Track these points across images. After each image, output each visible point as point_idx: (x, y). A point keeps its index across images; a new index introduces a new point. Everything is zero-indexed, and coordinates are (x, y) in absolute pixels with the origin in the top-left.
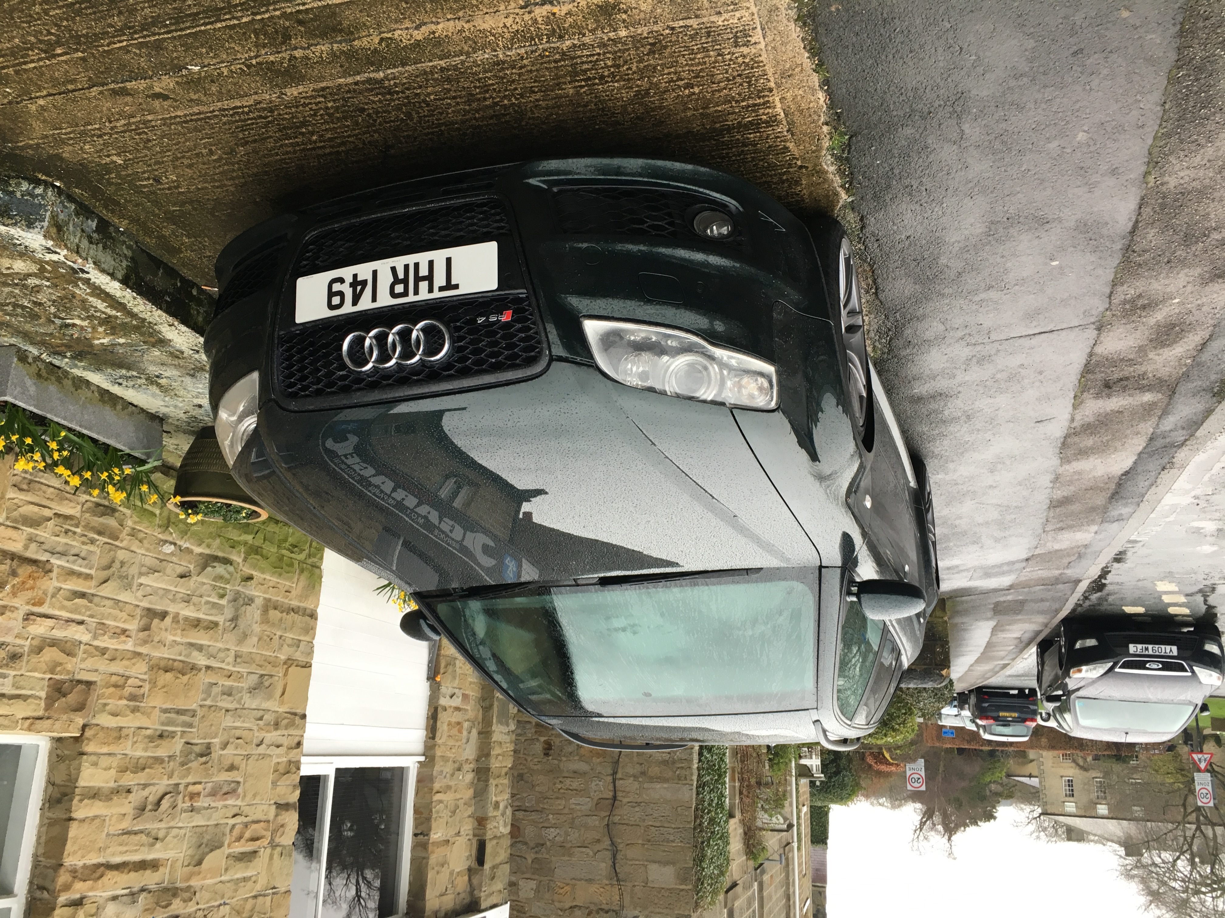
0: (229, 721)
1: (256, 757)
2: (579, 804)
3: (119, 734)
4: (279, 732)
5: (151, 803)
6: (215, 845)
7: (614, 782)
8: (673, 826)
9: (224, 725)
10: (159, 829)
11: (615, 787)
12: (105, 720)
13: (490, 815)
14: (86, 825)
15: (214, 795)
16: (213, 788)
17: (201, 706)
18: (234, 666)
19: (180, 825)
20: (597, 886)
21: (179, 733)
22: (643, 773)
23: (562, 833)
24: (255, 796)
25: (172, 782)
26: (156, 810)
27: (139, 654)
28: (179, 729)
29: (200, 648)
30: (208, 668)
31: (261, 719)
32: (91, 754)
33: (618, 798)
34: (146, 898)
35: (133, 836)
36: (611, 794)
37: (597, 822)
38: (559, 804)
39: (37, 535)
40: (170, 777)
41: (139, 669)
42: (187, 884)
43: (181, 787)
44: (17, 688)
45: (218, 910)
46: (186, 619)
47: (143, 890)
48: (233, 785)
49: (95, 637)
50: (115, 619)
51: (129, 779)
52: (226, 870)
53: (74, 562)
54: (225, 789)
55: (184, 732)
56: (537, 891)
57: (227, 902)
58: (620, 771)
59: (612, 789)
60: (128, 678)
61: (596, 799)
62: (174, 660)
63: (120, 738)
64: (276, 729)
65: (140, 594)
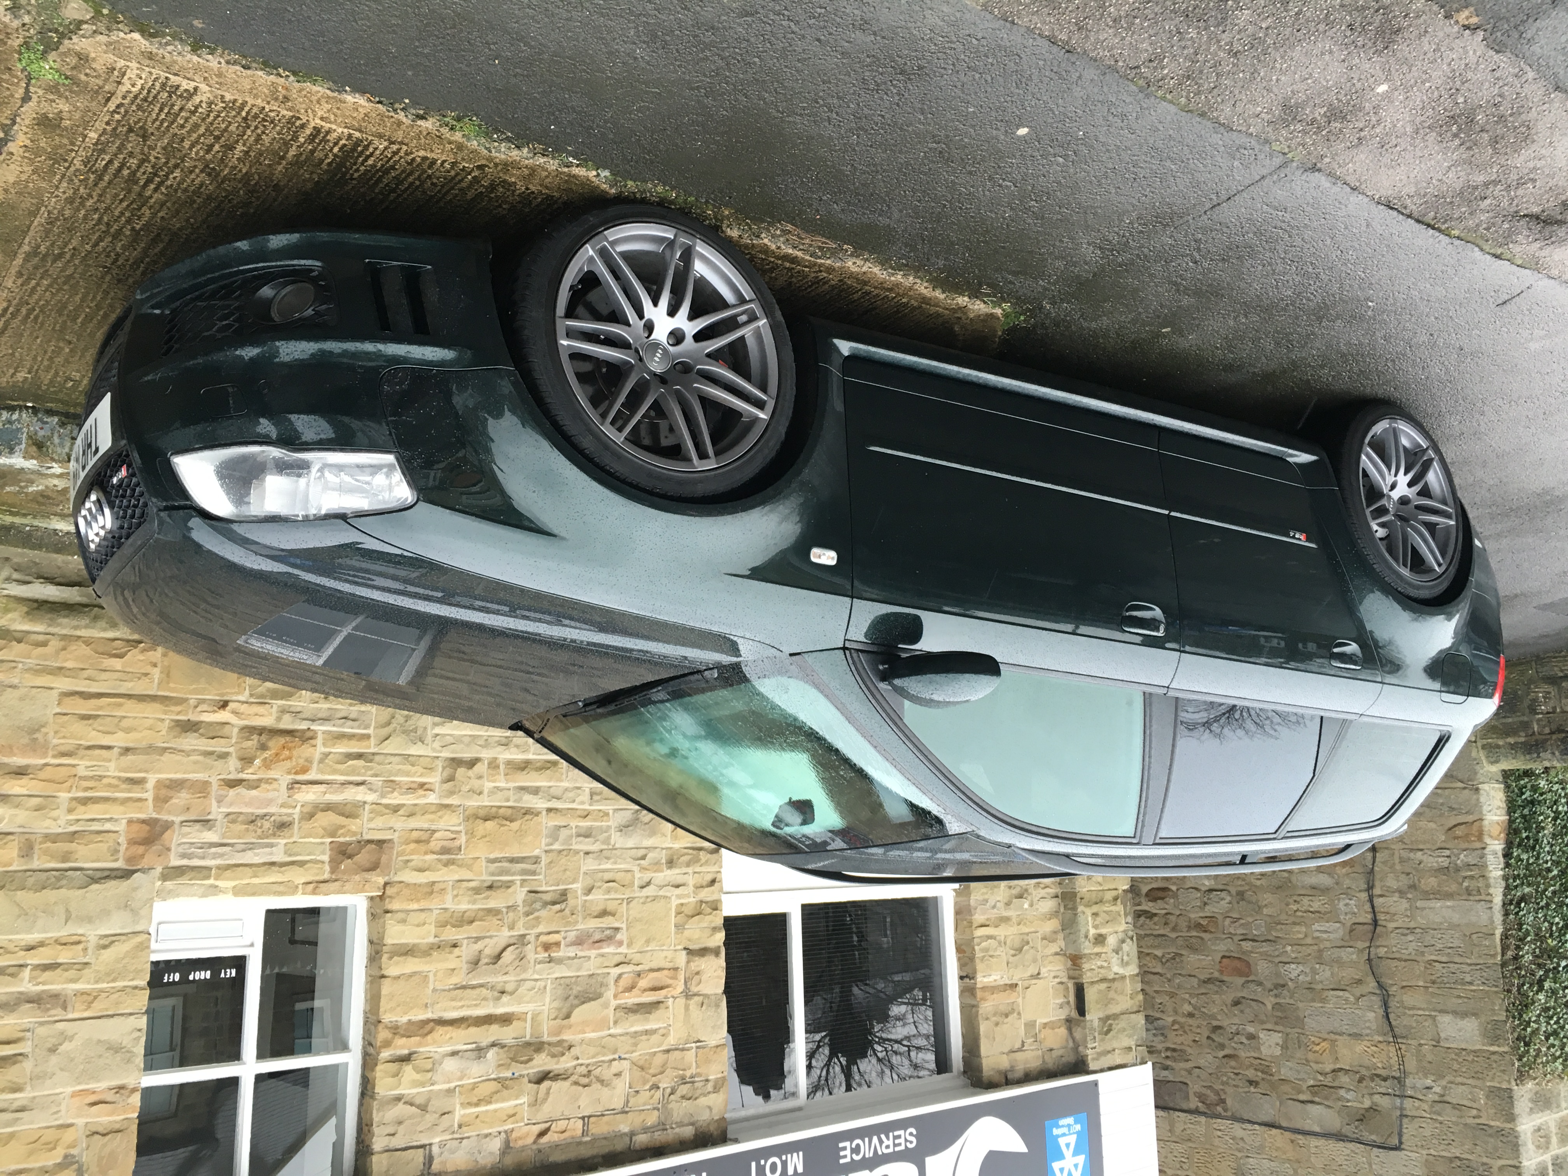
0: (590, 864)
1: (642, 900)
2: (1326, 932)
3: (431, 889)
4: (677, 871)
5: (489, 956)
6: (588, 997)
7: (1371, 900)
8: (1469, 961)
9: (584, 869)
10: (505, 982)
11: (1373, 907)
12: (409, 877)
13: (1086, 951)
14: (402, 982)
15: (579, 944)
16: (577, 937)
17: (546, 851)
18: (590, 805)
19: (536, 977)
20: (1365, 1043)
21: (518, 883)
22: (1413, 887)
23: (1308, 971)
24: (648, 942)
25: (515, 933)
26: (494, 964)
27: (447, 806)
28: (519, 878)
29: (535, 791)
30: (549, 810)
31: (643, 858)
32: (397, 912)
33: (1380, 923)
34: (498, 1053)
35: (468, 991)
36: (1369, 918)
37: (1354, 957)
38: (1299, 932)
39: (290, 706)
40: (511, 928)
41: (450, 822)
42: (558, 1038)
43: (531, 938)
44: (290, 855)
45: (609, 1066)
46: (509, 763)
47: (493, 1045)
48: (608, 932)
49: (383, 796)
50: (408, 774)
51: (451, 934)
52: (615, 1022)
53: (342, 726)
54: (597, 936)
55: (524, 880)
56: (1284, 1047)
57: (623, 1056)
58: (1378, 884)
59: (1370, 910)
60: (434, 831)
61: (1349, 924)
62: (500, 807)
63: (432, 893)
64: (670, 868)
65: (437, 745)
